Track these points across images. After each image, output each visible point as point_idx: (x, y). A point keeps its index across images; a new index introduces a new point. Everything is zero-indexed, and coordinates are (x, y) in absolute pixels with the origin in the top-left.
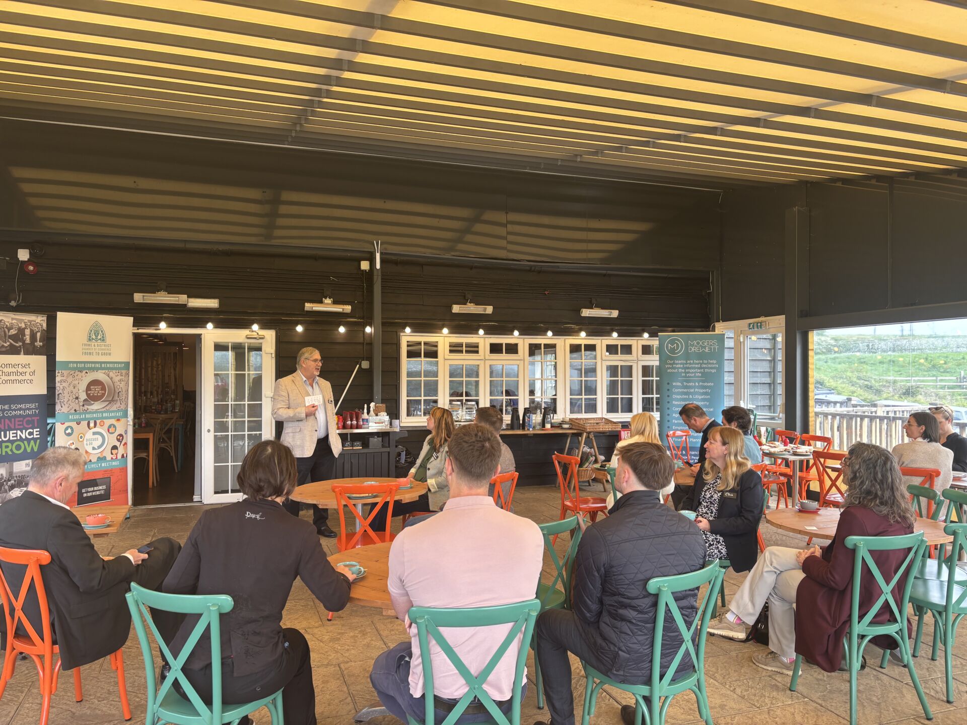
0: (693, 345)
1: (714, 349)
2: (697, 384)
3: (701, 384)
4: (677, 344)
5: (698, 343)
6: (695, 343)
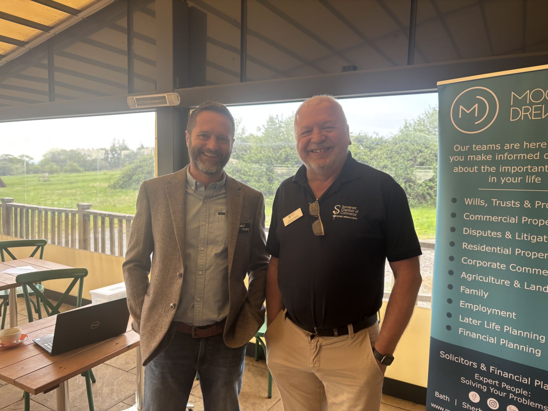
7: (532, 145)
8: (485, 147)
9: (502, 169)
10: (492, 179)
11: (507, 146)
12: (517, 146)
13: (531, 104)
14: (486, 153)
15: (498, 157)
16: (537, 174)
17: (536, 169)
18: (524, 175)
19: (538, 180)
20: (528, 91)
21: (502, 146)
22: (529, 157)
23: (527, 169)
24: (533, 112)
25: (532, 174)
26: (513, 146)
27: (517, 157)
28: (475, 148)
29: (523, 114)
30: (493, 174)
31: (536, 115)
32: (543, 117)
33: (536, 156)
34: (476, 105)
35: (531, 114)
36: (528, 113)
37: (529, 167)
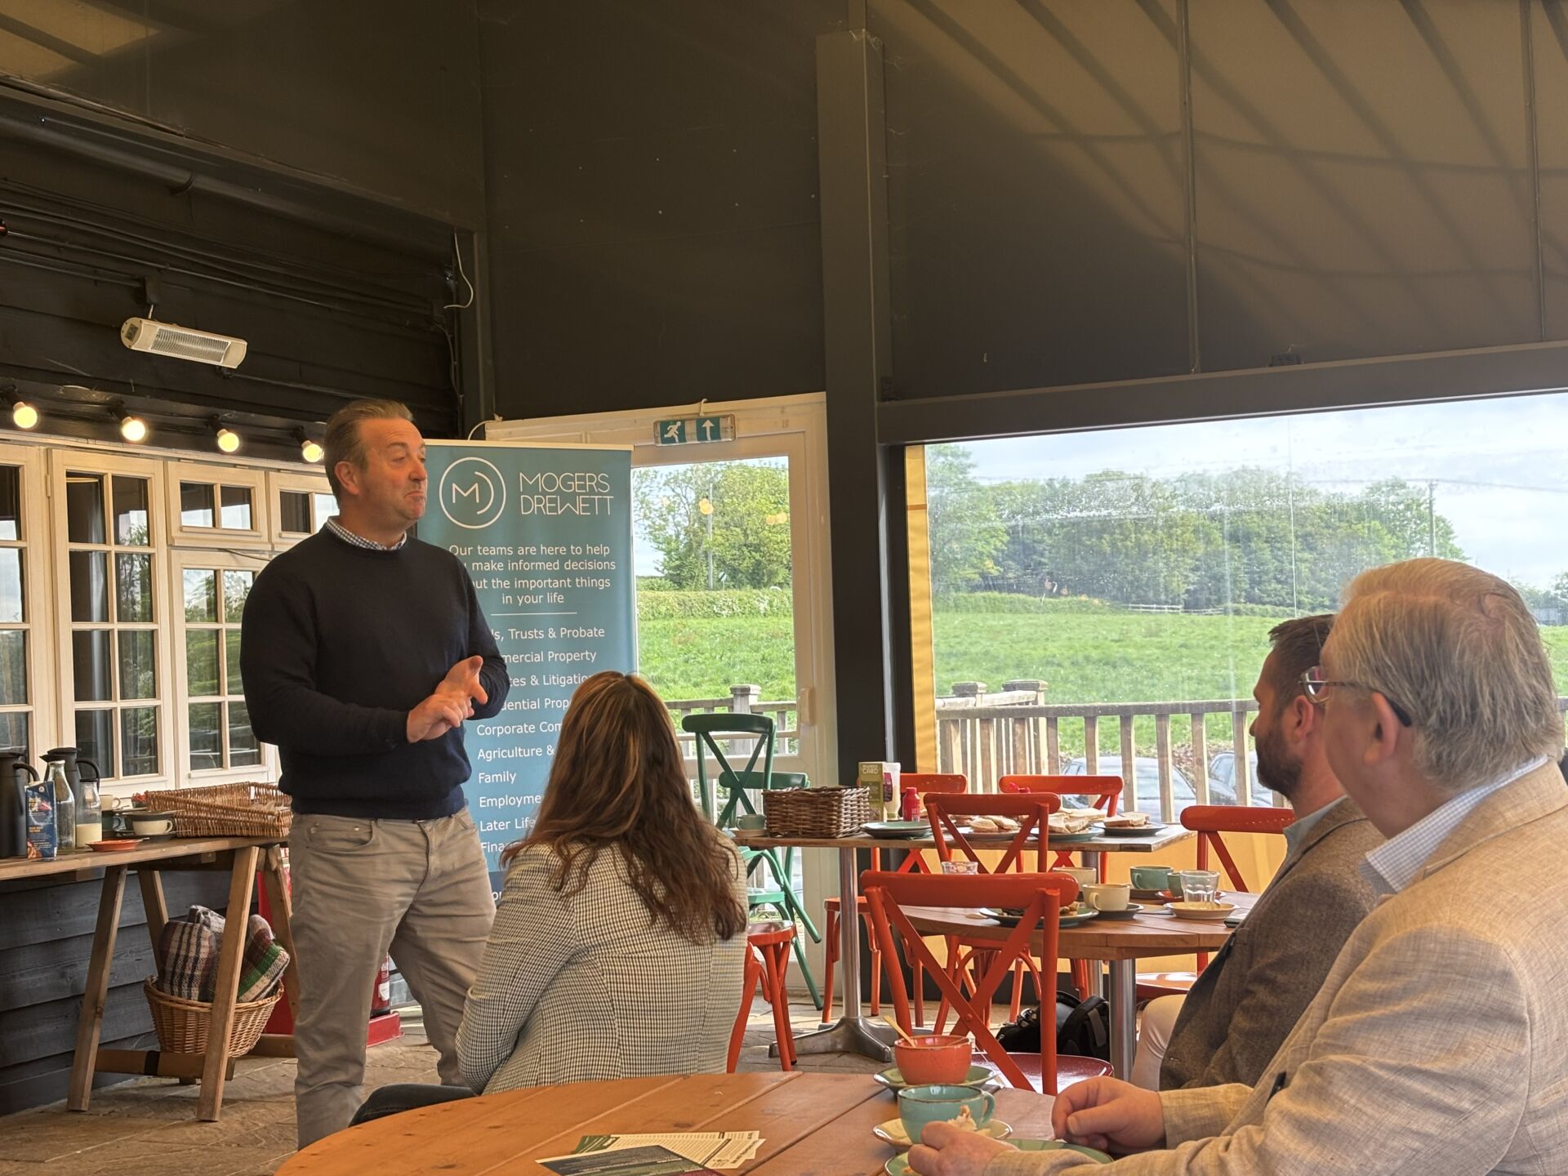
0: (533, 490)
1: (603, 502)
2: (552, 634)
3: (563, 631)
4: (483, 485)
5: (550, 482)
6: (541, 483)
7: (550, 551)
8: (494, 551)
9: (518, 584)
10: (507, 599)
11: (522, 551)
12: (533, 550)
13: (544, 493)
14: (497, 559)
15: (511, 566)
16: (560, 591)
17: (557, 584)
18: (545, 591)
19: (561, 599)
20: (539, 475)
21: (515, 551)
22: (548, 566)
23: (547, 583)
24: (548, 505)
25: (553, 591)
26: (529, 550)
27: (534, 566)
28: (481, 550)
29: (536, 506)
30: (507, 592)
31: (551, 510)
32: (559, 513)
33: (556, 566)
34: (476, 485)
35: (545, 506)
36: (541, 506)
37: (549, 581)
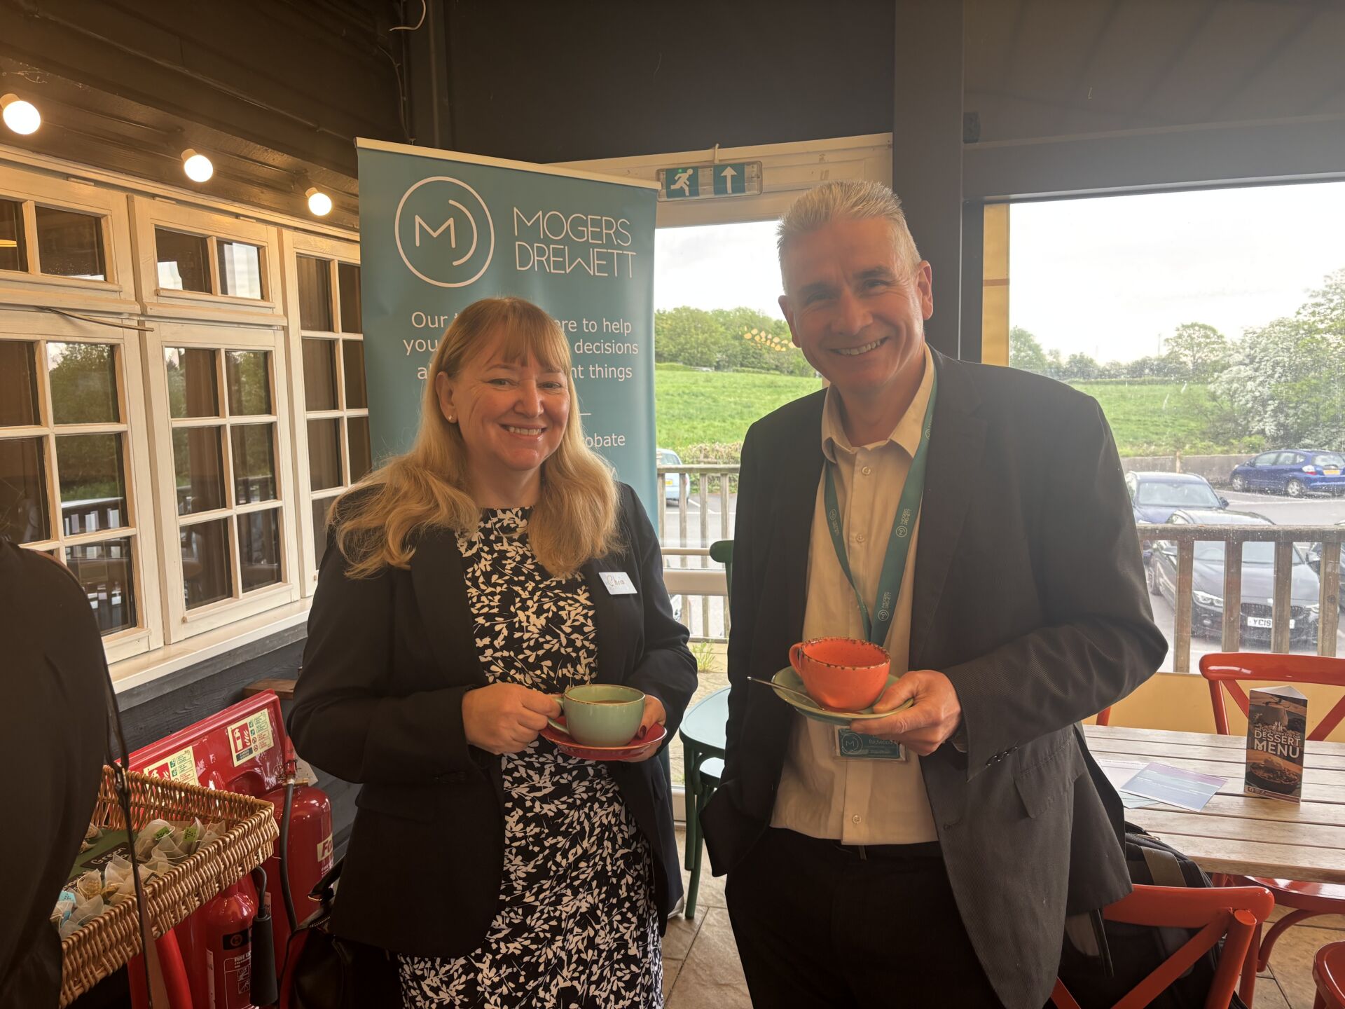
0: (531, 234)
1: (623, 260)
4: (461, 221)
5: (555, 225)
6: (543, 225)
13: (547, 241)
20: (540, 213)
24: (552, 259)
29: (536, 258)
31: (559, 265)
32: (568, 271)
34: (451, 221)
35: (548, 260)
36: (543, 259)
